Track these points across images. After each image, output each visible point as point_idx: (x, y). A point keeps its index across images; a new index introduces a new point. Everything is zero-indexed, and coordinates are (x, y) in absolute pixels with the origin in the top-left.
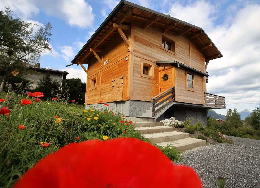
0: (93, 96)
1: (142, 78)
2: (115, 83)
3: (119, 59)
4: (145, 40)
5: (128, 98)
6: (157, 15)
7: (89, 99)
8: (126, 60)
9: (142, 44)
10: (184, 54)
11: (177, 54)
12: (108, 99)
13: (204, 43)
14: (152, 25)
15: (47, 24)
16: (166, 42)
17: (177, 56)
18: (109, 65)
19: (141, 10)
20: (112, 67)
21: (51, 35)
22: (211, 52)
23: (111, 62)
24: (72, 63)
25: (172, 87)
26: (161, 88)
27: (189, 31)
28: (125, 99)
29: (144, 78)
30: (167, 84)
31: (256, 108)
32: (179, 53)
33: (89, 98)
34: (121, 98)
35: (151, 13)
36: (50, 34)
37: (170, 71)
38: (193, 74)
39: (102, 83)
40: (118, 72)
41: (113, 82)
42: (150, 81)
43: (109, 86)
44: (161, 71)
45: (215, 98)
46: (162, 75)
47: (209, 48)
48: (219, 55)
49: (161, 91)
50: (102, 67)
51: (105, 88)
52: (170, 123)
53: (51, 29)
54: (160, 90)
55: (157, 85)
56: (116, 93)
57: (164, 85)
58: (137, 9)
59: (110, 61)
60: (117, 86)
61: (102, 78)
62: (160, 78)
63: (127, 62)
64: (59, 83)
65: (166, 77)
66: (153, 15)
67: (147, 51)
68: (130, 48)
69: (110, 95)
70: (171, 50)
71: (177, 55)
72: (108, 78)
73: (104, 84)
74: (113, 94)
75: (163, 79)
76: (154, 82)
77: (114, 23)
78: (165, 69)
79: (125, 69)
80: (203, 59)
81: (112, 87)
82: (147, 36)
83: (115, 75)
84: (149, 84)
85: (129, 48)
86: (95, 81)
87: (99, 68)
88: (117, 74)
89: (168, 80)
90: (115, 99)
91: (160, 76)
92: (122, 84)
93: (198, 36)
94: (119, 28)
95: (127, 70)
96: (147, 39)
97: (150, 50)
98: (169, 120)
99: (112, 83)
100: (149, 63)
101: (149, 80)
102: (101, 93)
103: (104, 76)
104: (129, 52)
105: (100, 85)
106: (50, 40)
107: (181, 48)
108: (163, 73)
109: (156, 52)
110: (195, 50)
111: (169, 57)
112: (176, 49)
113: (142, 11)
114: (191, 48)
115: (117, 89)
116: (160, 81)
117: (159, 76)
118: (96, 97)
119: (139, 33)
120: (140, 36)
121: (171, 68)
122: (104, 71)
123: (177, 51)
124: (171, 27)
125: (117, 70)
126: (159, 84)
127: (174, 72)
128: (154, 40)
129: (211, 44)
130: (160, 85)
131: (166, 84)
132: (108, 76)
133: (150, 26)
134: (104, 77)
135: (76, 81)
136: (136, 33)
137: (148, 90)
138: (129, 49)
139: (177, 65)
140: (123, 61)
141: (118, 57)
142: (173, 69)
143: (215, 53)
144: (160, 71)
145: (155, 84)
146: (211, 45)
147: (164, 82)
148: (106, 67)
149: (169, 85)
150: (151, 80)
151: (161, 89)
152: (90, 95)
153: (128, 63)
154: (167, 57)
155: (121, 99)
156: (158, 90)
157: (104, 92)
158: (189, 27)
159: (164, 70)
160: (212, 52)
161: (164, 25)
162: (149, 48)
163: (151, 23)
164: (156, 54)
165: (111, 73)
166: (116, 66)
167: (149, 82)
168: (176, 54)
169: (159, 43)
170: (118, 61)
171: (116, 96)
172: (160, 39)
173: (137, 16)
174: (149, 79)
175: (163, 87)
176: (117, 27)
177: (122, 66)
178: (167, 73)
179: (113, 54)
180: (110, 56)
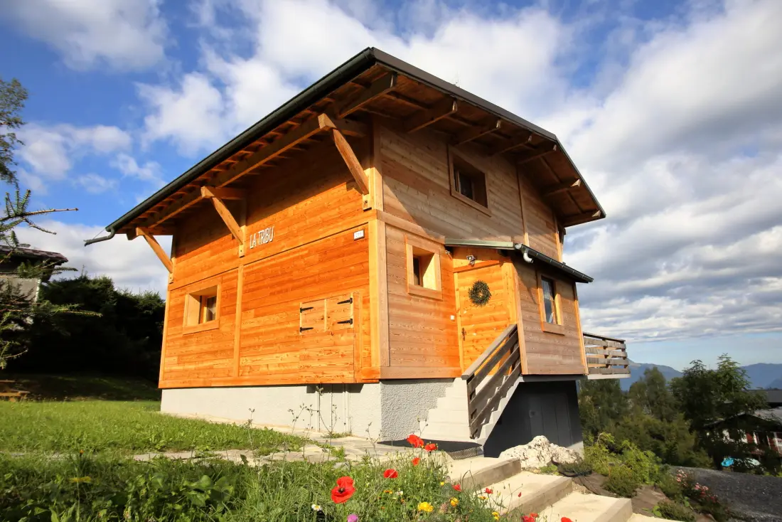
0: (198, 357)
1: (410, 299)
2: (312, 315)
3: (324, 232)
4: (410, 170)
5: (372, 372)
6: (457, 97)
7: (180, 368)
8: (355, 237)
9: (406, 184)
10: (508, 210)
11: (494, 211)
12: (277, 372)
13: (557, 176)
14: (434, 123)
15: (6, 85)
16: (460, 174)
17: (493, 218)
18: (278, 248)
19: (419, 80)
20: (291, 256)
21: (20, 125)
22: (573, 202)
23: (286, 237)
24: (113, 231)
25: (510, 329)
26: (466, 328)
27: (526, 145)
28: (364, 377)
29: (416, 297)
30: (488, 315)
31: (693, 365)
32: (498, 209)
33: (179, 364)
34: (345, 373)
35: (442, 91)
36: (16, 122)
37: (495, 274)
38: (552, 278)
39: (245, 310)
40: (321, 276)
41: (304, 312)
42: (431, 307)
43: (280, 323)
44: (461, 271)
45: (605, 348)
46: (464, 285)
47: (569, 192)
48: (598, 213)
49: (464, 339)
50: (241, 254)
51: (262, 330)
52: (538, 457)
53: (23, 102)
54: (460, 333)
55: (452, 317)
56: (324, 355)
57: (474, 317)
58: (407, 75)
59: (281, 233)
60: (325, 326)
61: (244, 292)
62: (457, 294)
63: (360, 244)
64: (29, 299)
65: (480, 294)
66: (446, 95)
67: (419, 208)
68: (373, 198)
69: (286, 357)
70: (472, 199)
71: (494, 215)
72: (272, 294)
73: (256, 316)
74: (307, 358)
75: (472, 298)
76: (443, 309)
77: (320, 113)
78: (475, 267)
79: (352, 268)
80: (552, 223)
81: (302, 329)
82: (414, 158)
83: (305, 285)
84: (432, 317)
85: (365, 198)
86: (207, 300)
87: (227, 254)
88: (315, 282)
89: (491, 301)
90: (321, 375)
91: (456, 287)
92: (350, 322)
93: (543, 157)
94: (336, 132)
95: (366, 271)
96: (414, 168)
97: (426, 205)
98: (530, 447)
99: (302, 316)
100: (427, 246)
101: (430, 303)
102: (241, 348)
103: (253, 286)
104: (370, 212)
105: (234, 318)
106: (15, 141)
107: (499, 194)
108: (469, 280)
109: (440, 207)
110: (533, 199)
111: (475, 223)
112: (490, 196)
113: (419, 83)
114: (523, 193)
115: (328, 339)
116: (458, 305)
117: (454, 286)
118: (217, 362)
119: (394, 147)
120: (397, 159)
121: (501, 264)
122: (253, 267)
123: (492, 203)
124: (481, 133)
125: (315, 270)
126: (456, 316)
127: (511, 276)
128: (434, 170)
129: (576, 180)
130: (459, 319)
131: (482, 316)
132: (272, 286)
133: (427, 126)
134: (253, 290)
135: (96, 286)
136: (387, 148)
137: (430, 340)
138: (366, 202)
139: (522, 255)
140: (343, 240)
141: (317, 225)
142: (508, 267)
143: (585, 207)
144: (458, 272)
145: (446, 315)
146: (577, 183)
147: (477, 309)
148: (261, 254)
149: (495, 320)
150: (435, 304)
151: (464, 333)
152: (184, 350)
153: (365, 250)
154: (470, 224)
155: (349, 378)
156: (455, 335)
157: (259, 346)
158: (527, 131)
159: (472, 267)
160: (576, 204)
161: (462, 123)
162: (421, 197)
163: (432, 119)
164: (440, 216)
165: (286, 278)
166: (307, 255)
167: (429, 312)
168: (490, 212)
169: (447, 178)
170: (321, 237)
171: (324, 364)
172: (447, 166)
173: (398, 97)
174: (431, 301)
175: (472, 326)
176: (332, 128)
177: (339, 256)
178: (483, 278)
179: (292, 211)
180: (278, 217)
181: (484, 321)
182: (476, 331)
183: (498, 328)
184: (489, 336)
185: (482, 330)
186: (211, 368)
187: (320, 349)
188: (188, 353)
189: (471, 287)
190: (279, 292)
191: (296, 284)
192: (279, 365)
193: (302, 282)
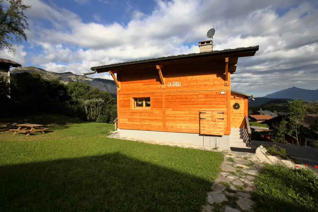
0: (141, 120)
2: (206, 115)
3: (207, 89)
5: (228, 132)
7: (130, 123)
8: (221, 93)
18: (183, 90)
23: (187, 87)
24: (95, 70)
30: (238, 112)
33: (129, 121)
37: (242, 102)
39: (166, 107)
41: (202, 114)
43: (186, 114)
46: (232, 103)
50: (163, 88)
51: (177, 115)
56: (211, 127)
57: (234, 112)
59: (185, 85)
61: (166, 102)
65: (236, 106)
74: (203, 127)
75: (234, 107)
81: (201, 119)
89: (240, 109)
92: (223, 119)
95: (225, 104)
103: (170, 100)
104: (228, 87)
108: (234, 102)
115: (213, 123)
118: (153, 123)
121: (243, 98)
122: (170, 94)
131: (236, 112)
134: (171, 102)
138: (227, 83)
140: (215, 93)
141: (203, 86)
147: (235, 110)
149: (240, 114)
152: (132, 117)
153: (225, 98)
157: (176, 120)
159: (234, 99)
165: (188, 100)
166: (198, 95)
171: (211, 130)
177: (214, 98)
178: (238, 102)
179: (190, 78)
180: (183, 78)
181: (237, 114)
182: (234, 116)
183: (241, 116)
184: (238, 118)
185: (236, 116)
186: (150, 124)
187: (209, 125)
188: (134, 118)
189: (234, 104)
190: (184, 104)
191: (193, 103)
192: (186, 127)
193: (197, 103)
